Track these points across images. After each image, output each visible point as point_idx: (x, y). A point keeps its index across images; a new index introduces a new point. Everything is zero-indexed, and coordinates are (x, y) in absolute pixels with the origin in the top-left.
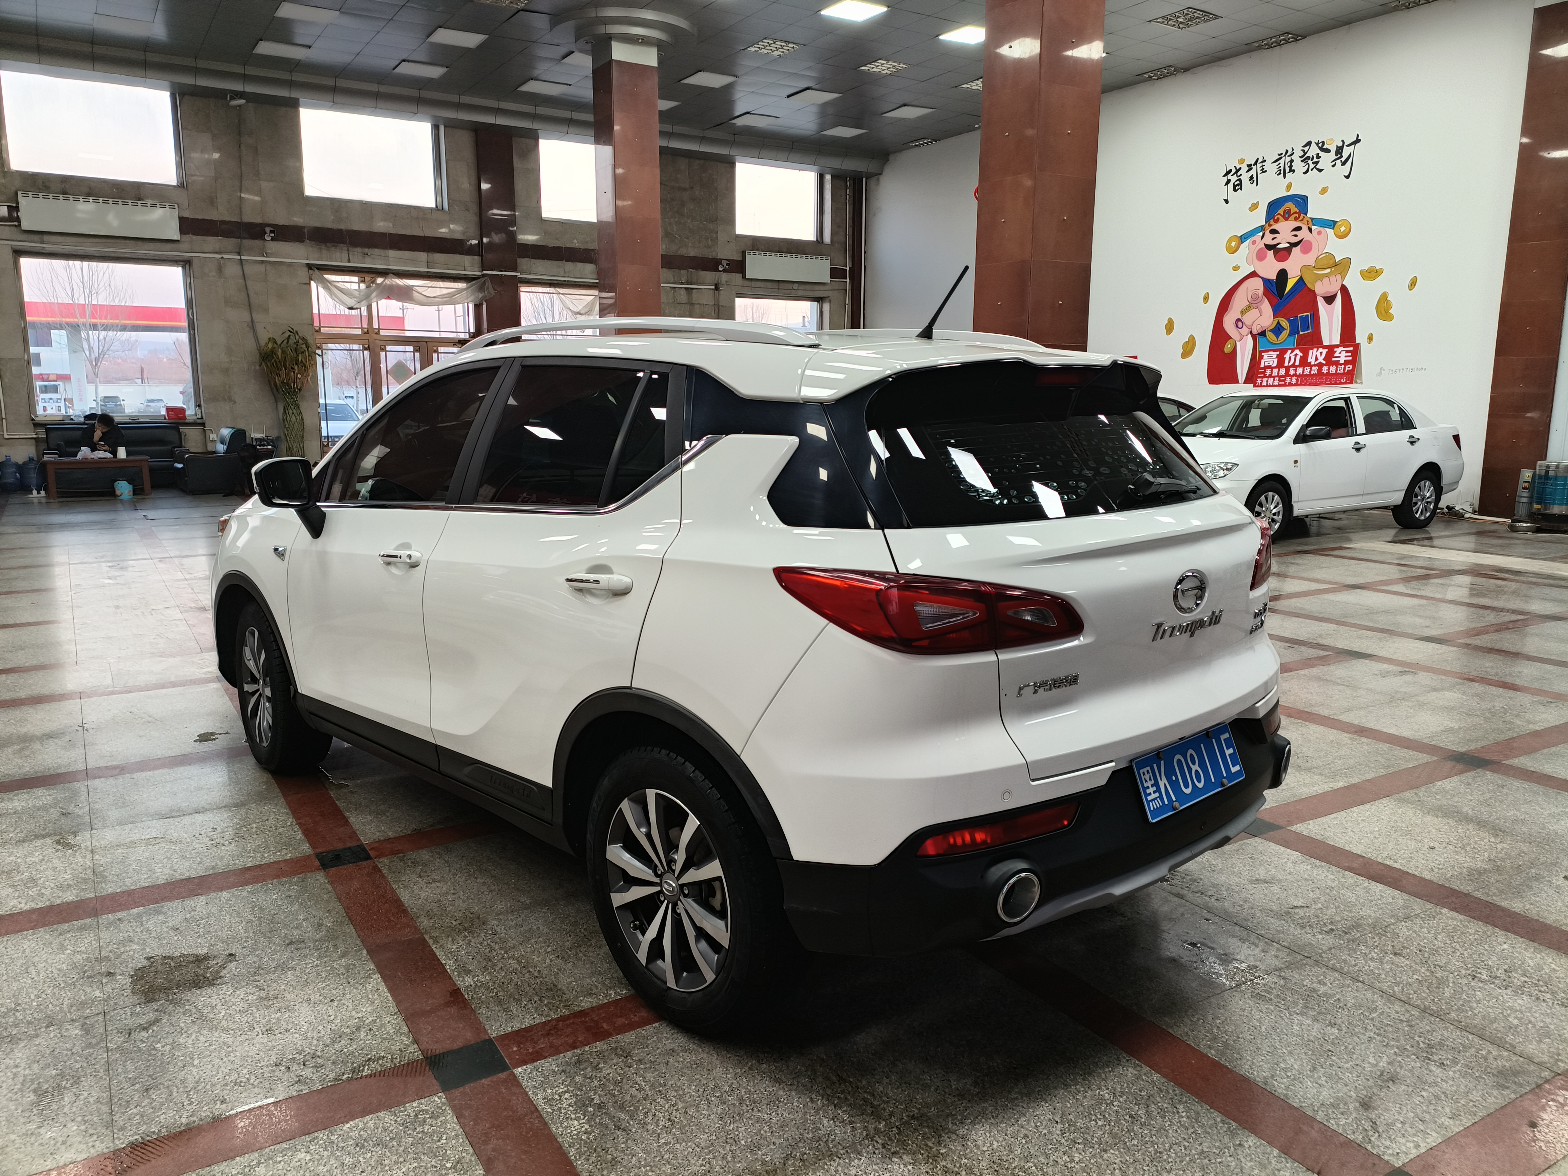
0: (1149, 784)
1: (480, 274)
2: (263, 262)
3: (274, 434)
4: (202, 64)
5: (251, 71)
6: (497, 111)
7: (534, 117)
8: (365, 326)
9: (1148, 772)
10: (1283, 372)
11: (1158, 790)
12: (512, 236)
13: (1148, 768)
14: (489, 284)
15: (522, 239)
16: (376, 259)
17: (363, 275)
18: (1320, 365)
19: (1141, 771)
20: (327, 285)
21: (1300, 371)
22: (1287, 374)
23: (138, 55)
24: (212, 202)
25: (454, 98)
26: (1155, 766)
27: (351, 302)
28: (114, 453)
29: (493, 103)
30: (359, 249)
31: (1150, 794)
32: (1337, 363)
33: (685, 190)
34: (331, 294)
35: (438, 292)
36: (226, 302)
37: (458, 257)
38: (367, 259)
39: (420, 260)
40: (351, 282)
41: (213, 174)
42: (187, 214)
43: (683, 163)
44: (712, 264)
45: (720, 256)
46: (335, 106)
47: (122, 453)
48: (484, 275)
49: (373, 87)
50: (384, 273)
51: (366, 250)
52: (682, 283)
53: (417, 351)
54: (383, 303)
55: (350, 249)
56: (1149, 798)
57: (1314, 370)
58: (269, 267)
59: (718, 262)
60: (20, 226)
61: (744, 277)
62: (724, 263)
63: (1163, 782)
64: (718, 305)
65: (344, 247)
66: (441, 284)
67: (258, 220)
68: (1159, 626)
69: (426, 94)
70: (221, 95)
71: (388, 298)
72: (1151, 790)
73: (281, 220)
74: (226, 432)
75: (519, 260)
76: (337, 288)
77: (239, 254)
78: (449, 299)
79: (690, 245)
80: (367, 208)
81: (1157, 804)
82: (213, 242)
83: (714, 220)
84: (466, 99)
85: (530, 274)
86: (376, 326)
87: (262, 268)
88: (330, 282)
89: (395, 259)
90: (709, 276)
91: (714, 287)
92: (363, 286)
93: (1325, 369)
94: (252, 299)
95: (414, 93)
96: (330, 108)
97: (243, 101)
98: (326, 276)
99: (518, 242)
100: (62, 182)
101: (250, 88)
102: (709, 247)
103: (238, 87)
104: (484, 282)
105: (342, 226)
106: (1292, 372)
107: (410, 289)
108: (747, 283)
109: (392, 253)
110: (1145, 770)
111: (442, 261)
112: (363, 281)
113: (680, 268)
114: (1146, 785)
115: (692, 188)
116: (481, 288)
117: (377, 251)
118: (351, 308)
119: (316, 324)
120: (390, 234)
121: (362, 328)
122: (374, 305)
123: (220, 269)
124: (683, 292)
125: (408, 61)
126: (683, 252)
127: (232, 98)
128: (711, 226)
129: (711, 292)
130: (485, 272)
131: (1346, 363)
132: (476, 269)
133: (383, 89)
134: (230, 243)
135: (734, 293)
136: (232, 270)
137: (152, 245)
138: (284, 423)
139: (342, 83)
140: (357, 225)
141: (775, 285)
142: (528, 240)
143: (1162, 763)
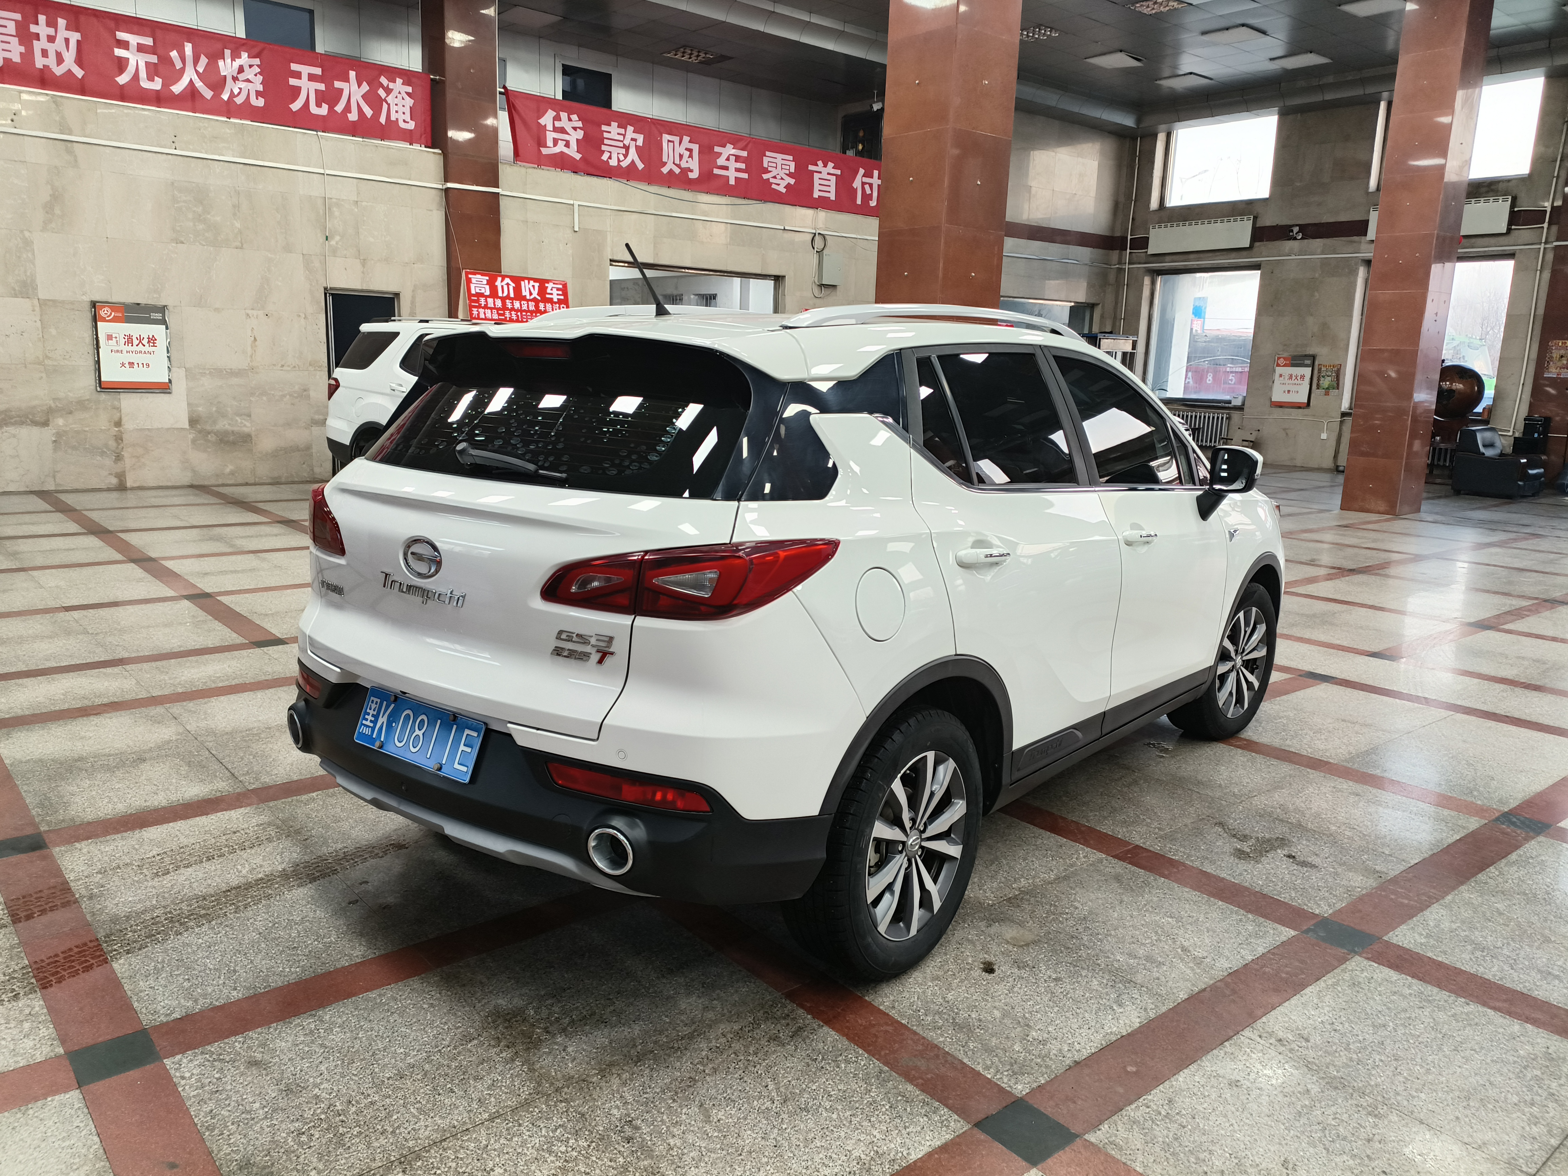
0: (371, 712)
9: (377, 703)
11: (375, 722)
13: (379, 701)
19: (372, 698)
26: (385, 703)
31: (367, 720)
56: (364, 722)
63: (382, 720)
68: (387, 575)
72: (370, 718)
81: (367, 731)
110: (375, 700)
114: (368, 711)
143: (393, 705)
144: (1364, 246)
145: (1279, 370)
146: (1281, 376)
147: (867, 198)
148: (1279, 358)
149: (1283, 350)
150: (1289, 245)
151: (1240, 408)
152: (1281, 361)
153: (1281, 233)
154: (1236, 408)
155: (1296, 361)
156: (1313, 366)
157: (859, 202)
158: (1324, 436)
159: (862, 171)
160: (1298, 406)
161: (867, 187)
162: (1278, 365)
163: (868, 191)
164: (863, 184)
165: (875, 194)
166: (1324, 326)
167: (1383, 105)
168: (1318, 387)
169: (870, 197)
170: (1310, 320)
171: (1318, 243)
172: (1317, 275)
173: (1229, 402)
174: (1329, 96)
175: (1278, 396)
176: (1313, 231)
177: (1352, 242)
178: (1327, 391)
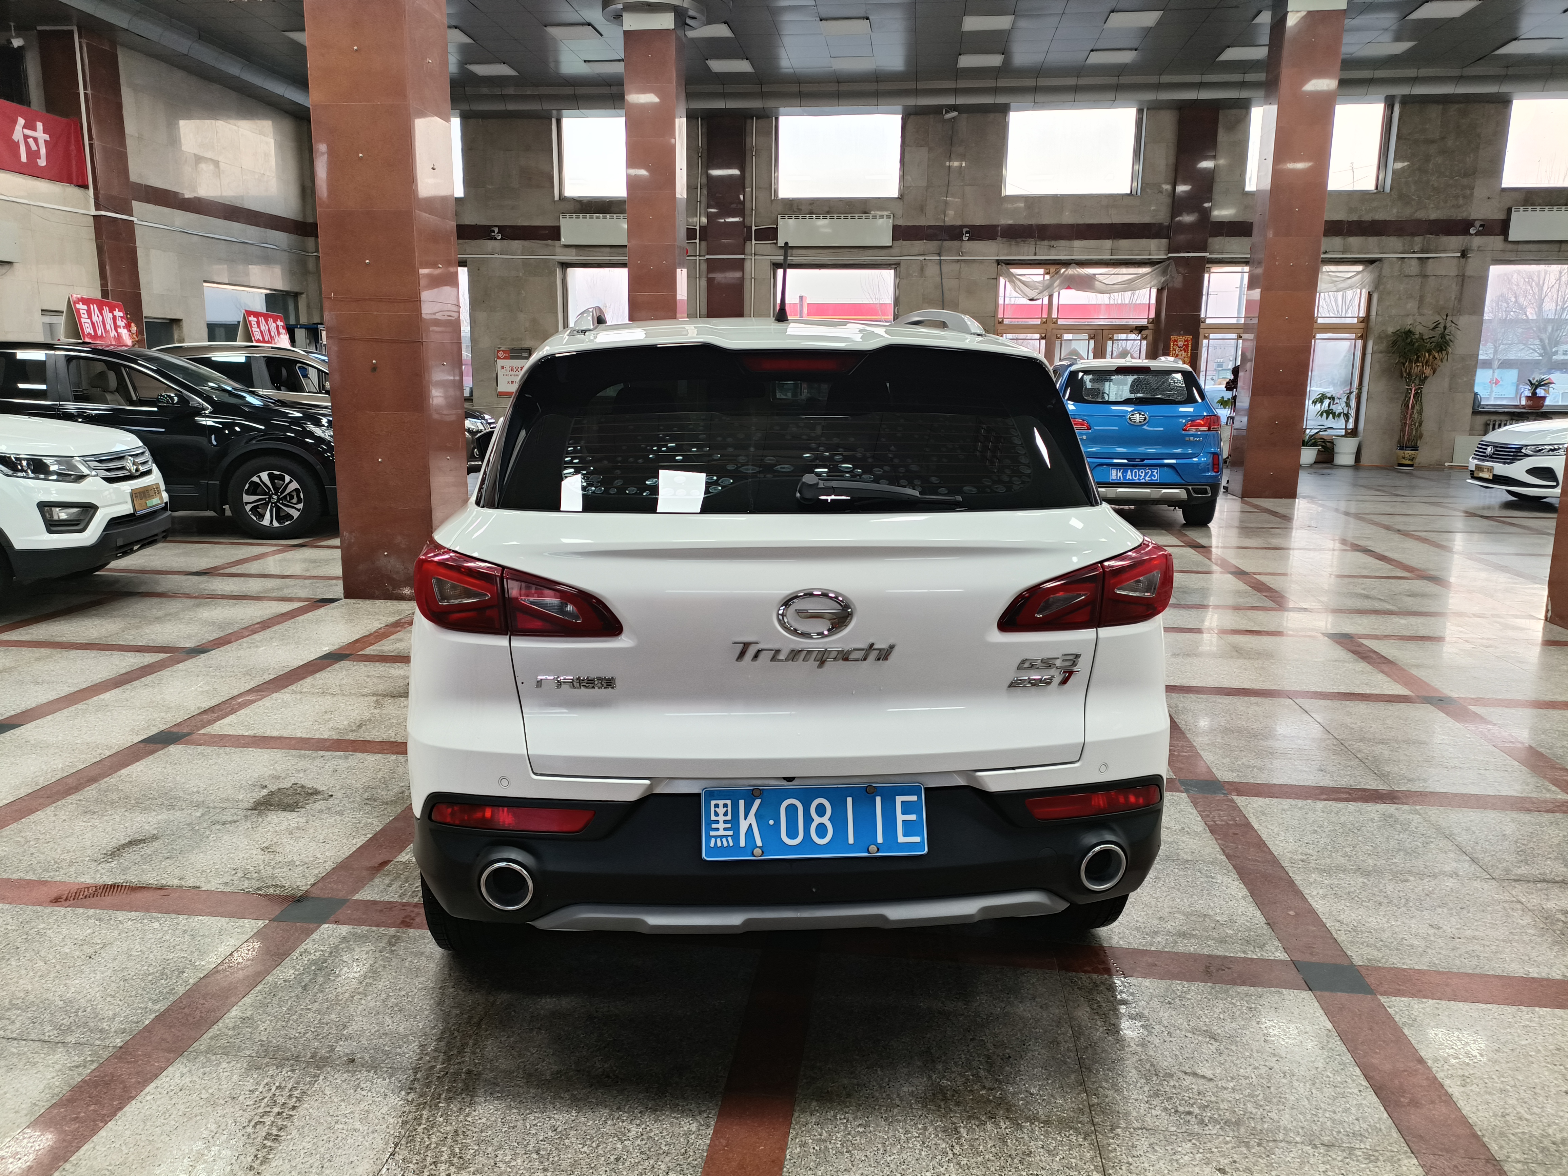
0: (721, 818)
1: (1165, 257)
2: (958, 261)
4: (921, 85)
5: (962, 84)
6: (1201, 85)
7: (1243, 85)
8: (1045, 316)
9: (725, 806)
11: (734, 829)
12: (1205, 214)
13: (729, 802)
14: (1173, 267)
15: (1218, 216)
16: (1061, 251)
17: (1048, 267)
19: (713, 803)
20: (1012, 278)
23: (872, 87)
24: (922, 209)
25: (1154, 79)
26: (742, 803)
27: (1032, 294)
29: (1196, 78)
30: (1046, 242)
31: (716, 829)
33: (1433, 141)
34: (1015, 287)
35: (1120, 279)
36: (924, 299)
37: (1144, 242)
38: (1053, 251)
39: (1104, 248)
40: (1036, 275)
41: (925, 184)
42: (900, 222)
43: (1434, 111)
44: (1462, 227)
45: (1472, 217)
46: (1037, 106)
48: (1169, 258)
49: (1071, 81)
50: (1067, 264)
51: (1053, 243)
52: (1414, 252)
53: (1092, 339)
54: (1064, 292)
55: (1038, 243)
56: (713, 833)
58: (963, 265)
59: (1469, 224)
60: (776, 243)
61: (1506, 239)
62: (1477, 224)
63: (747, 823)
64: (1463, 276)
65: (1032, 241)
66: (1124, 270)
67: (959, 223)
68: (746, 645)
69: (1124, 80)
70: (938, 110)
71: (1069, 288)
72: (721, 825)
73: (979, 219)
75: (1210, 240)
76: (1020, 280)
77: (939, 255)
78: (1129, 286)
79: (1432, 206)
80: (1058, 201)
81: (725, 843)
82: (919, 245)
83: (1471, 173)
84: (1166, 79)
85: (1222, 253)
86: (1054, 315)
87: (956, 267)
88: (1014, 275)
89: (1079, 248)
90: (1455, 242)
91: (1459, 255)
92: (1047, 277)
94: (946, 295)
95: (1113, 80)
96: (1033, 109)
97: (955, 114)
98: (1012, 271)
99: (1213, 219)
100: (811, 204)
101: (961, 100)
102: (1459, 207)
103: (950, 101)
104: (1168, 265)
105: (1033, 222)
107: (1093, 277)
108: (1510, 246)
109: (1077, 243)
110: (721, 803)
111: (1127, 247)
112: (1048, 273)
113: (1413, 234)
114: (713, 818)
115: (1443, 138)
116: (1164, 272)
117: (1063, 243)
118: (1031, 300)
119: (1000, 315)
120: (1078, 225)
121: (1041, 318)
122: (1055, 295)
123: (922, 270)
124: (1414, 263)
125: (1096, 50)
126: (1421, 215)
127: (947, 112)
128: (1465, 181)
129: (1455, 261)
130: (1170, 255)
132: (1162, 252)
133: (1082, 81)
134: (933, 245)
135: (1489, 259)
136: (932, 271)
137: (871, 252)
139: (1043, 82)
140: (1048, 219)
141: (1556, 247)
142: (1223, 216)
143: (757, 802)
144: (558, 250)
145: (500, 362)
146: (503, 368)
147: (33, 155)
148: (498, 352)
149: (501, 344)
150: (490, 244)
151: (471, 397)
152: (501, 354)
153: (481, 232)
154: (468, 397)
155: (514, 354)
157: (24, 158)
159: (21, 121)
161: (31, 141)
162: (499, 358)
163: (34, 147)
164: (26, 137)
165: (43, 151)
166: (534, 321)
167: (554, 121)
169: (37, 154)
170: (522, 316)
171: (516, 244)
172: (521, 275)
174: (511, 107)
175: (503, 386)
176: (512, 233)
177: (547, 245)
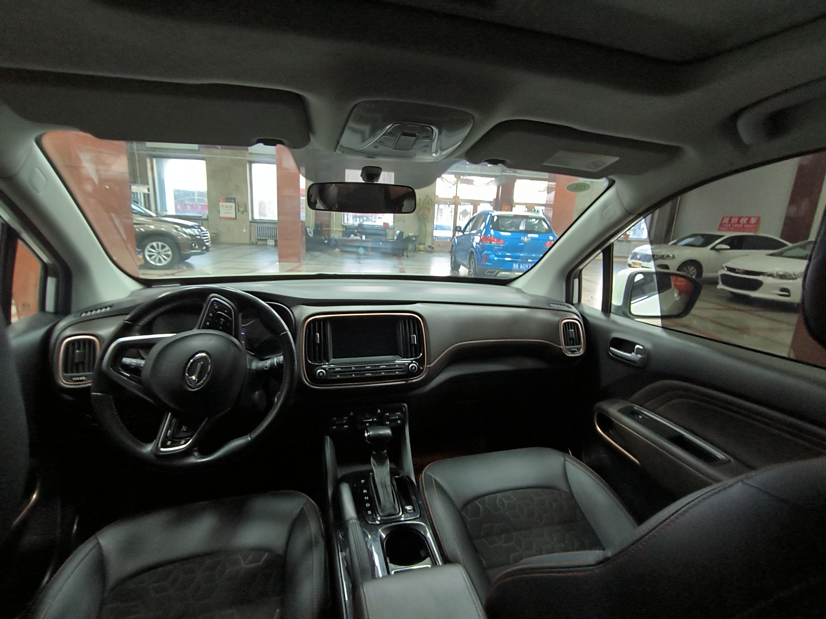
1: (500, 174)
3: (417, 234)
8: (454, 195)
10: (730, 225)
14: (504, 178)
16: (461, 169)
17: (456, 175)
18: (744, 224)
20: (442, 178)
21: (736, 225)
22: (731, 226)
27: (450, 185)
28: (361, 237)
32: (751, 224)
34: (444, 182)
38: (459, 169)
40: (451, 178)
47: (364, 237)
48: (502, 175)
50: (464, 174)
53: (472, 205)
54: (462, 186)
57: (741, 226)
71: (464, 184)
74: (398, 232)
78: (487, 185)
85: (522, 174)
86: (458, 195)
92: (455, 179)
93: (745, 226)
104: (502, 178)
106: (733, 226)
112: (456, 177)
116: (501, 180)
118: (450, 188)
122: (459, 187)
131: (754, 224)
132: (500, 172)
138: (420, 230)
144: (248, 155)
145: (221, 204)
146: (222, 206)
149: (221, 195)
150: (216, 151)
151: (207, 220)
152: (221, 200)
154: (204, 220)
155: (228, 200)
156: (235, 202)
158: (244, 231)
160: (231, 219)
162: (220, 202)
166: (237, 186)
168: (239, 210)
170: (231, 184)
171: (228, 151)
172: (230, 165)
173: (201, 217)
175: (222, 214)
177: (242, 152)
178: (243, 213)
